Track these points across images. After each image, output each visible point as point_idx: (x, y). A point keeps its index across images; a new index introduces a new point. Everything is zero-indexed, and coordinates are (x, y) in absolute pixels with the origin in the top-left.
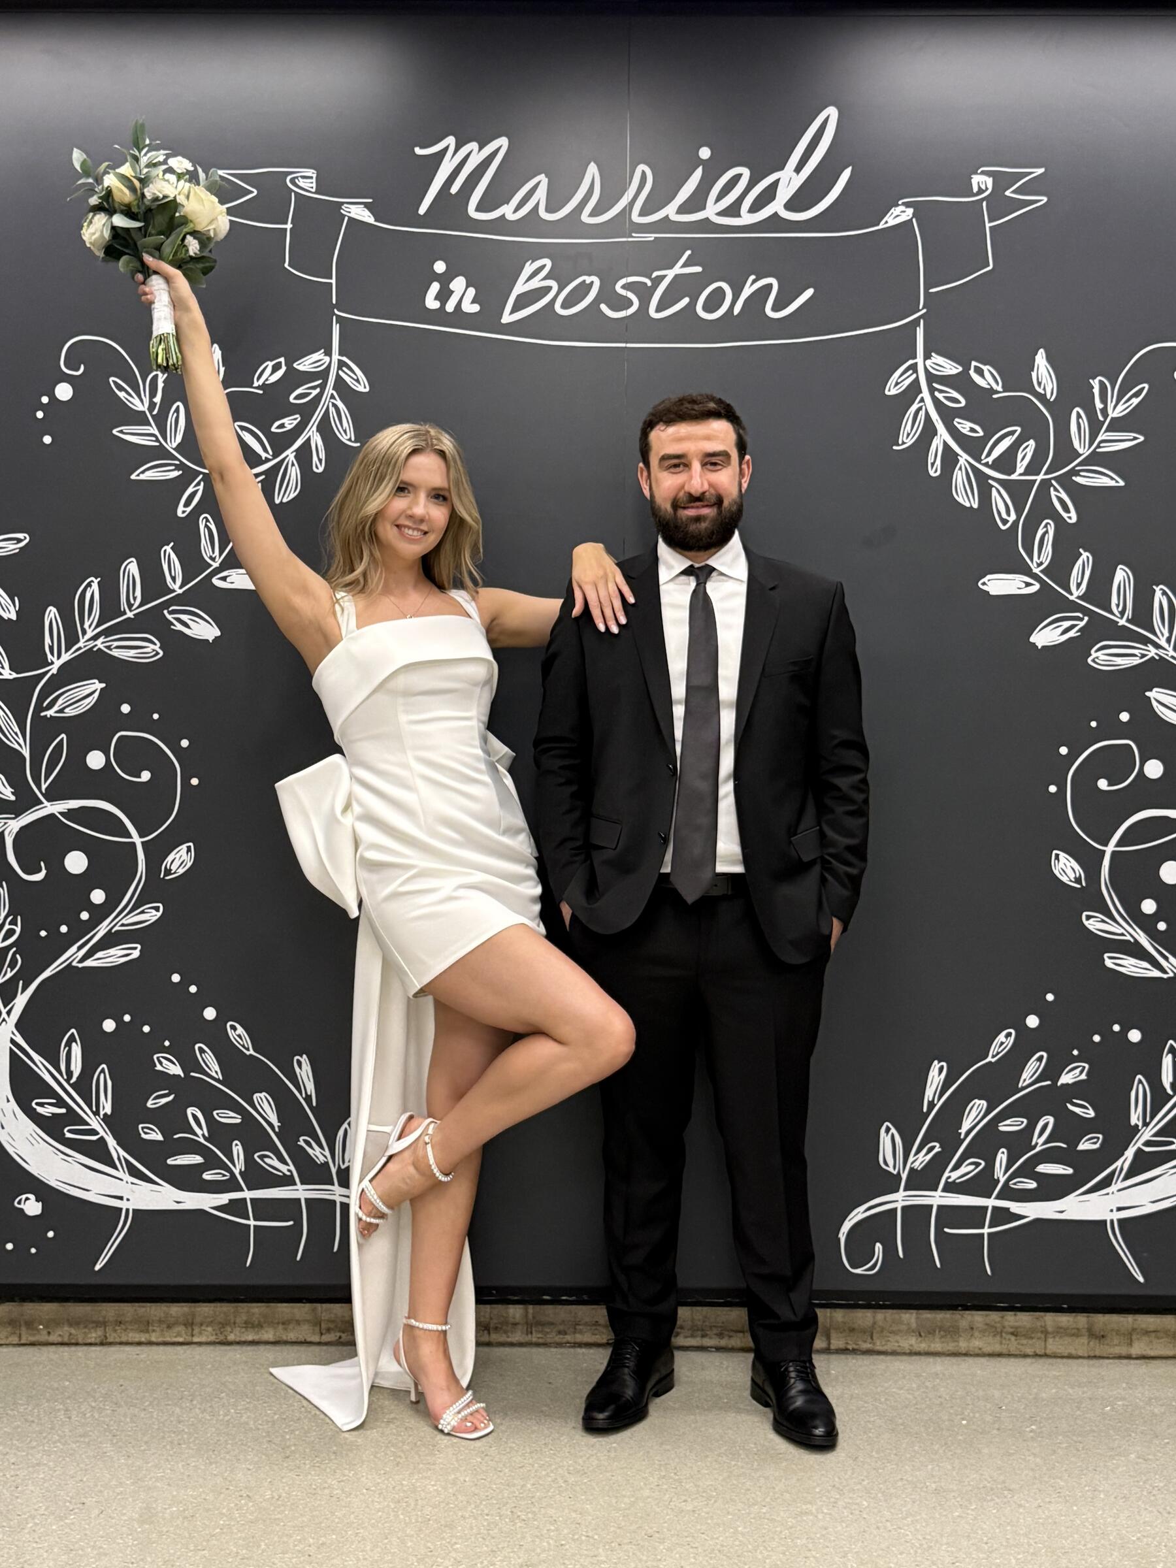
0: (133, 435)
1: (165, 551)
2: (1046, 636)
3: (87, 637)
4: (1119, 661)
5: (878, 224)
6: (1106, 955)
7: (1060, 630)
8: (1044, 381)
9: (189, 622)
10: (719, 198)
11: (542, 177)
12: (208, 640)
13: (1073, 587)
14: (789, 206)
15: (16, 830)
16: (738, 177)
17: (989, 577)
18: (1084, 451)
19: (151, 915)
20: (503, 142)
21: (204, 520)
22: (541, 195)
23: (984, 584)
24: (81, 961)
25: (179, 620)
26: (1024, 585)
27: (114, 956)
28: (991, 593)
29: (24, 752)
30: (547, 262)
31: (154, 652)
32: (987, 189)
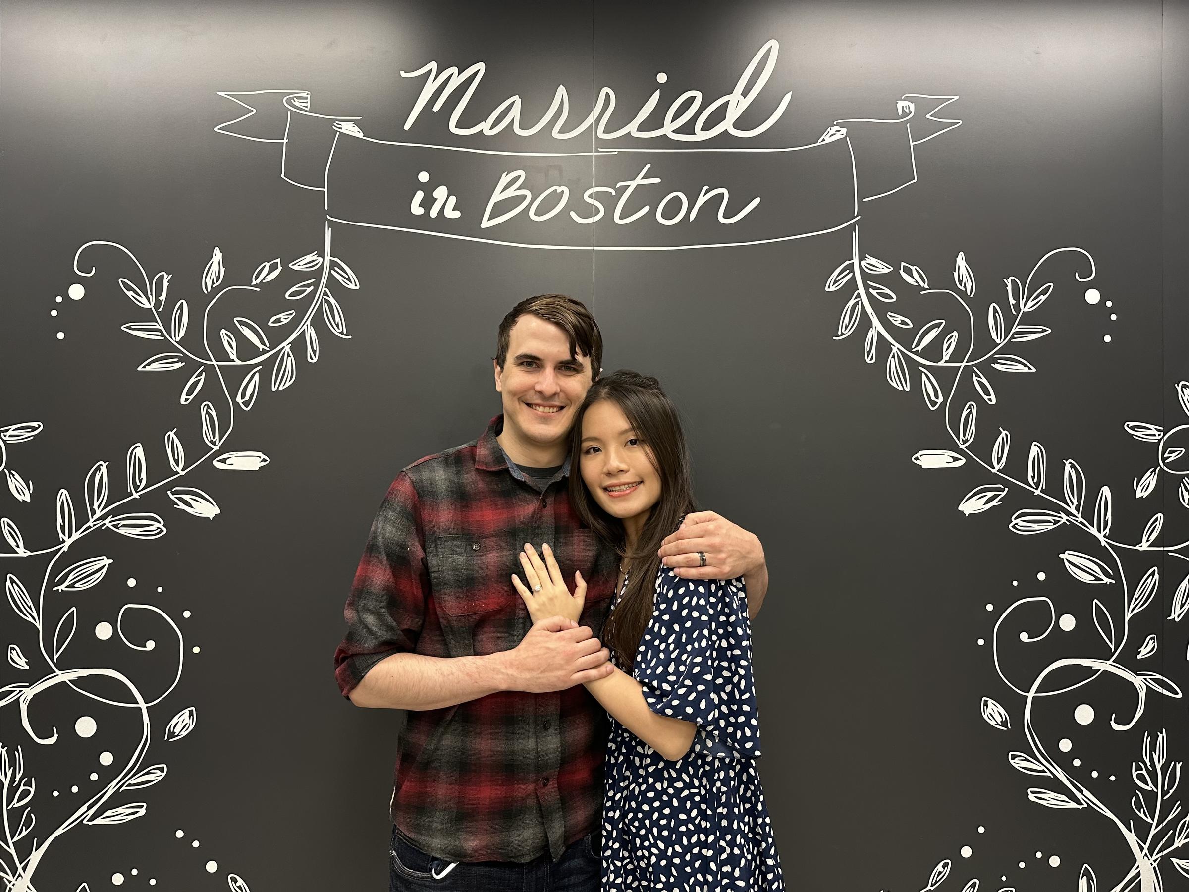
0: (140, 332)
1: (169, 435)
2: (972, 506)
3: (95, 517)
4: (1036, 526)
5: (817, 143)
6: (1029, 791)
7: (985, 499)
8: (964, 279)
9: (192, 503)
10: (675, 118)
11: (516, 98)
12: (209, 518)
13: (995, 463)
14: (736, 125)
15: (29, 698)
16: (693, 99)
17: (921, 453)
18: (1001, 342)
19: (156, 776)
20: (481, 67)
21: (206, 407)
22: (516, 112)
23: (917, 459)
24: (93, 818)
25: (181, 500)
26: (951, 460)
27: (122, 814)
28: (923, 467)
29: (37, 625)
30: (521, 173)
31: (159, 530)
32: (910, 112)
